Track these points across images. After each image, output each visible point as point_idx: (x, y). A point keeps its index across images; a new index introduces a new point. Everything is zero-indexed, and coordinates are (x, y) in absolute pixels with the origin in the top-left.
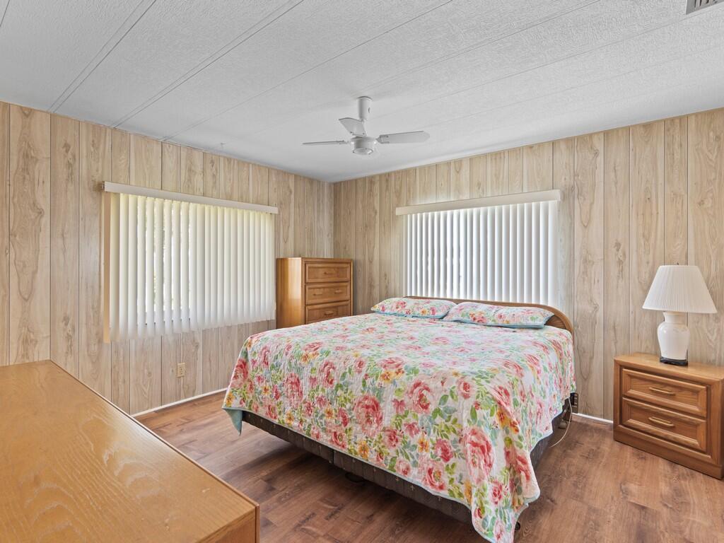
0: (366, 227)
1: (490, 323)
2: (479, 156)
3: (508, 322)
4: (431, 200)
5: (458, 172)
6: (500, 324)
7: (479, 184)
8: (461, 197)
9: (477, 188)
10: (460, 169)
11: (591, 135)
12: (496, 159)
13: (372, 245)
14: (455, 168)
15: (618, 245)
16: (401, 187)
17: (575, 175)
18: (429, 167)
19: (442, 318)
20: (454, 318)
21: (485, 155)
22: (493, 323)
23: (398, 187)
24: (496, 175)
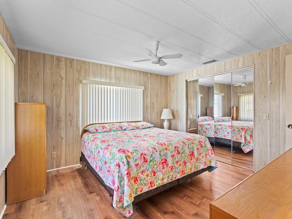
0: (54, 85)
1: (141, 128)
2: (119, 68)
3: (145, 127)
4: (98, 79)
5: (110, 71)
6: (143, 128)
7: (118, 78)
8: (111, 81)
9: (118, 79)
10: (111, 70)
11: (148, 73)
12: (124, 70)
13: (59, 97)
14: (109, 69)
15: (153, 103)
16: (81, 69)
17: (145, 83)
18: (97, 64)
19: (125, 130)
20: (131, 129)
21: (121, 68)
22: (142, 128)
23: (79, 68)
24: (124, 76)
